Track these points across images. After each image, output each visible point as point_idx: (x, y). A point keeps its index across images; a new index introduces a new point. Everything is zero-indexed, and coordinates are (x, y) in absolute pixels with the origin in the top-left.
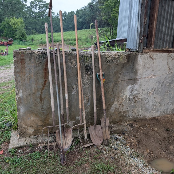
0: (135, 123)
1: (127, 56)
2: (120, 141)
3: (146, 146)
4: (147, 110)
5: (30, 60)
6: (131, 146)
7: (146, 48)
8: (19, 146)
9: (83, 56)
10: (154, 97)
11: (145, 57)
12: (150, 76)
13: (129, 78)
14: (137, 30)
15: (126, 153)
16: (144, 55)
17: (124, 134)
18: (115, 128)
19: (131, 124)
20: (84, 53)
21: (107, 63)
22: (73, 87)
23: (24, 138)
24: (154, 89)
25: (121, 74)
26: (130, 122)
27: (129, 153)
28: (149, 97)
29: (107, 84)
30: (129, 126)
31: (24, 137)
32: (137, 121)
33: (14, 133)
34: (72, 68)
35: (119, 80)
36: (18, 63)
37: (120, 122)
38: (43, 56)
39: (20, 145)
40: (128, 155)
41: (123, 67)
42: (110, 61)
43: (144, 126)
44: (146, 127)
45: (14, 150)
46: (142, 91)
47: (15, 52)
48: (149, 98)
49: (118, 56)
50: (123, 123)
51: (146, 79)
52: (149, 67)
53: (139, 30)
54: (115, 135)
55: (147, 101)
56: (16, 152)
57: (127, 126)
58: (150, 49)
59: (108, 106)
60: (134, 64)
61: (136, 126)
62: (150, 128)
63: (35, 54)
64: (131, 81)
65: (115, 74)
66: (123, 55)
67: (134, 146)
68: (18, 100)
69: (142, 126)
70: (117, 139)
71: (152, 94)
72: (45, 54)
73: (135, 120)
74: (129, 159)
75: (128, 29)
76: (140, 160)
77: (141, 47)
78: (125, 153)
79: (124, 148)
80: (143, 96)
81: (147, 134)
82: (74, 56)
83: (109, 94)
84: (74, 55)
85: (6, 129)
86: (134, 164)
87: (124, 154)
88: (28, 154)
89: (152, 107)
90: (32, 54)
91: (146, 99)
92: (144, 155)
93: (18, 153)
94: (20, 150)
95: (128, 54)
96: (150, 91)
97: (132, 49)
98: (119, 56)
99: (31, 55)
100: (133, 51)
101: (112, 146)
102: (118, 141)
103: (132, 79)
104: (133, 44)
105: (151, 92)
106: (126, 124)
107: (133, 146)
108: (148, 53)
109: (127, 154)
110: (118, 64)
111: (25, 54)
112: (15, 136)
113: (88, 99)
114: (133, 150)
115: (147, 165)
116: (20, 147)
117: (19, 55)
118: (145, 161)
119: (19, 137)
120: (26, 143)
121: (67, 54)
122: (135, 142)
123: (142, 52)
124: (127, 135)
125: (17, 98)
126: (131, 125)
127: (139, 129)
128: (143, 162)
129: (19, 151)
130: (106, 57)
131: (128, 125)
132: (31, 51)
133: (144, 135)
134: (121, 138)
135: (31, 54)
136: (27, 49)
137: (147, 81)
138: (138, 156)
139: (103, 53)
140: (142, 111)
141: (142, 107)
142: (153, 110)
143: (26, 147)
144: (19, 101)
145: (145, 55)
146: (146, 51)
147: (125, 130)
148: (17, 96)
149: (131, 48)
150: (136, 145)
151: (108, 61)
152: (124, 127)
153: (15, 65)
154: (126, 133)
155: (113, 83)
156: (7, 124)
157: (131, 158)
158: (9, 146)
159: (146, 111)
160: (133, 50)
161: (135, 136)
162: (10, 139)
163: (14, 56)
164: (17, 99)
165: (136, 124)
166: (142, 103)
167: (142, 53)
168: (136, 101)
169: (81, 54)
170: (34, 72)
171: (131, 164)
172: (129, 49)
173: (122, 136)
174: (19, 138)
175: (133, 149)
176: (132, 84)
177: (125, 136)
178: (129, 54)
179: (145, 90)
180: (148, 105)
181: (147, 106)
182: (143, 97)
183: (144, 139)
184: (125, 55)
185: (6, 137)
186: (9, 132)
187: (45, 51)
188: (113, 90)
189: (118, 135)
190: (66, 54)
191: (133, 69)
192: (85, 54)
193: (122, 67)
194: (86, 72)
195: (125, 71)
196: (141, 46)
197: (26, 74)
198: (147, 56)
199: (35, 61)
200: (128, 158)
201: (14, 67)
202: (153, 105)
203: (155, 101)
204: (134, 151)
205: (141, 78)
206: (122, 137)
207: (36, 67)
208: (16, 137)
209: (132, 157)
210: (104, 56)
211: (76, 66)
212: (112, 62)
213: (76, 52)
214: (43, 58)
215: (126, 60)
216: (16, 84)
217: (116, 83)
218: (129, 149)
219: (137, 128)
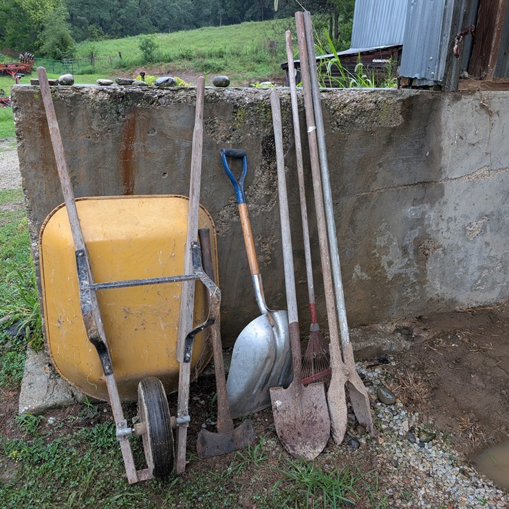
0: (419, 326)
1: (403, 104)
2: (372, 384)
3: (455, 400)
4: (459, 284)
5: (72, 121)
6: (411, 403)
7: (466, 74)
8: (51, 403)
9: (253, 103)
10: (486, 243)
11: (465, 107)
12: (478, 173)
13: (406, 180)
14: (445, 10)
15: (395, 428)
16: (463, 100)
17: (384, 361)
19: (406, 328)
20: (256, 93)
21: (336, 128)
22: (219, 212)
24: (486, 216)
25: (380, 165)
26: (403, 320)
27: (405, 427)
28: (468, 240)
30: (400, 334)
32: (426, 319)
33: (35, 358)
34: (215, 149)
35: (374, 186)
36: (29, 131)
37: (372, 323)
38: (117, 107)
39: (52, 400)
40: (401, 434)
41: (390, 141)
42: (347, 121)
43: (449, 337)
44: (454, 338)
45: (32, 417)
46: (448, 222)
47: (17, 92)
48: (469, 245)
49: (372, 105)
50: (380, 327)
51: (464, 183)
52: (474, 141)
53: (450, 7)
54: (357, 365)
55: (461, 256)
56: (39, 424)
57: (393, 333)
58: (481, 79)
60: (425, 130)
61: (425, 335)
62: (470, 341)
63: (89, 98)
64: (415, 189)
65: (362, 165)
66: (391, 102)
67: (419, 405)
68: (38, 258)
69: (444, 335)
71: (478, 232)
72: (123, 97)
73: (420, 317)
74: (403, 450)
75: (409, 8)
76: (441, 452)
77: (454, 71)
78: (391, 428)
79: (386, 410)
80: (449, 238)
81: (458, 361)
82: (222, 104)
84: (223, 100)
85: (9, 345)
86: (421, 469)
87: (386, 429)
88: (79, 429)
89: (477, 274)
90: (79, 97)
91: (459, 248)
92: (455, 435)
93: (47, 425)
94: (53, 416)
95: (407, 96)
96: (474, 224)
97: (423, 79)
98: (375, 103)
99: (75, 104)
100: (426, 87)
102: (368, 385)
103: (416, 184)
104: (425, 59)
105: (477, 226)
106: (390, 328)
107: (417, 403)
108: (477, 94)
109: (398, 430)
110: (372, 132)
112: (38, 370)
113: (269, 252)
114: (418, 419)
115: (466, 467)
116: (55, 408)
117: (31, 104)
118: (457, 455)
119: (48, 375)
120: (73, 395)
122: (420, 389)
123: (457, 90)
124: (393, 364)
125: (34, 252)
126: (405, 331)
127: (432, 345)
128: (450, 459)
129: (51, 420)
130: (332, 107)
131: (397, 330)
132: (74, 90)
133: (450, 366)
134: (376, 374)
135: (75, 99)
136: (62, 83)
137: (467, 191)
138: (434, 438)
139: (324, 94)
140: (444, 288)
141: (444, 274)
142: (479, 282)
143: (72, 405)
145: (466, 101)
146: (470, 85)
147: (388, 349)
148: (33, 244)
149: (417, 75)
150: (424, 401)
151: (339, 120)
152: (385, 341)
153: (20, 139)
154: (392, 358)
155: (354, 199)
156: (12, 328)
157: (411, 445)
158: (17, 403)
159: (457, 286)
160: (425, 83)
161: (420, 369)
162: (21, 378)
163: (17, 109)
164: (36, 254)
165: (425, 329)
166: (443, 262)
167: (457, 94)
168: (426, 255)
169: (247, 98)
170: (87, 161)
171: (413, 467)
172: (411, 80)
173: (378, 370)
174: (50, 378)
175: (417, 414)
176: (416, 202)
177: (388, 370)
178: (411, 98)
179: (456, 219)
180: (464, 267)
181: (461, 270)
182: (450, 241)
183: (450, 378)
184: (398, 101)
185: (9, 373)
186: (19, 355)
187: (122, 89)
188: (352, 222)
189: (367, 364)
191: (421, 147)
192: (261, 98)
193: (384, 142)
194: (264, 162)
195: (395, 157)
196: (454, 68)
198: (472, 104)
199: (90, 124)
200: (401, 444)
201: (19, 144)
202: (481, 268)
203: (486, 255)
204: (420, 421)
205: (447, 179)
206: (379, 372)
207: (94, 144)
208: (41, 374)
209: (412, 439)
210: (326, 105)
211: (228, 139)
212: (354, 124)
213: (229, 92)
214: (115, 115)
215: (401, 116)
216: (27, 205)
217: (363, 196)
218: (403, 413)
219: (427, 341)
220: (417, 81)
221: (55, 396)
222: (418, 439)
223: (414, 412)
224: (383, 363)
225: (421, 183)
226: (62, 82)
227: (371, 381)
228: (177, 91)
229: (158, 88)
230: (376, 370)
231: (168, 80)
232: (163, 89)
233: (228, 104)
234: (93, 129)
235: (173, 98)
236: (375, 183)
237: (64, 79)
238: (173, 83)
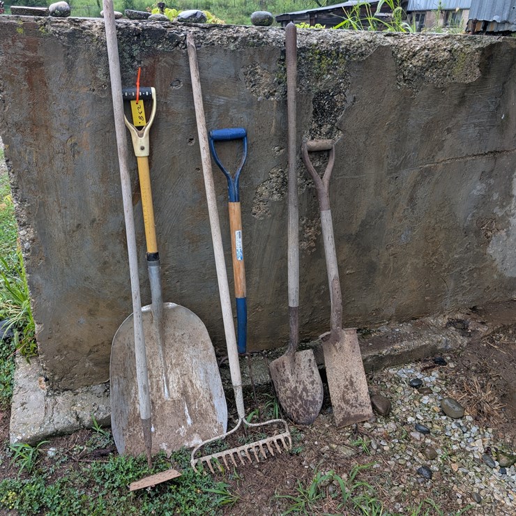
0: (475, 319)
1: (483, 54)
2: (431, 392)
5: (70, 67)
6: (481, 416)
8: (50, 430)
9: (304, 48)
13: (475, 148)
15: (468, 449)
17: (442, 362)
18: (409, 340)
19: (460, 321)
20: (308, 34)
21: (402, 83)
22: (257, 189)
23: (68, 394)
25: (449, 131)
26: (456, 312)
27: (478, 447)
29: (391, 173)
30: (453, 328)
31: (67, 390)
32: (481, 310)
33: (26, 369)
34: (255, 107)
35: (440, 157)
36: (12, 81)
37: (422, 317)
38: (131, 49)
39: (51, 425)
40: (477, 457)
41: (462, 100)
42: (415, 74)
43: (511, 332)
45: (28, 448)
49: (446, 54)
50: (431, 320)
54: (409, 367)
56: (37, 457)
57: (446, 327)
59: (389, 260)
60: (503, 88)
61: (483, 330)
63: (93, 36)
64: (484, 160)
65: (428, 130)
66: (469, 50)
67: (491, 418)
68: (29, 251)
69: (504, 329)
70: (418, 385)
72: (138, 36)
73: (474, 307)
74: (484, 478)
78: (464, 450)
79: (454, 426)
82: (267, 48)
83: (396, 215)
84: (267, 43)
87: (459, 451)
88: (88, 463)
93: (46, 459)
94: (53, 446)
95: (488, 43)
97: (504, 23)
98: (450, 51)
99: (73, 43)
100: (507, 33)
101: (406, 418)
102: (427, 394)
103: (486, 154)
106: (442, 321)
107: (488, 416)
109: (472, 452)
110: (444, 89)
111: (45, 37)
112: (32, 385)
113: (314, 238)
114: (492, 436)
116: (56, 436)
117: (13, 41)
119: (45, 391)
120: (78, 418)
121: (236, 39)
122: (490, 398)
124: (452, 365)
125: (23, 242)
126: (460, 325)
127: (493, 341)
129: (51, 452)
130: (399, 56)
131: (450, 323)
132: (71, 24)
134: (434, 379)
135: (74, 36)
136: (54, 14)
139: (389, 39)
143: (77, 431)
144: (34, 253)
147: (443, 347)
148: (21, 233)
149: (496, 18)
150: (496, 413)
151: (406, 73)
152: (440, 337)
154: (449, 358)
155: (416, 172)
157: (491, 471)
158: (7, 428)
160: (506, 28)
161: (482, 371)
162: (11, 396)
164: (26, 245)
165: (483, 323)
166: (505, 246)
168: (488, 237)
169: (297, 41)
170: (91, 123)
171: (499, 502)
172: (486, 23)
173: (435, 373)
174: (47, 395)
175: (490, 430)
176: (483, 175)
177: (446, 372)
178: (492, 46)
184: (477, 50)
187: (137, 24)
188: (412, 200)
189: (421, 365)
190: (232, 37)
191: (497, 109)
192: (315, 42)
193: (456, 102)
194: (314, 125)
195: (467, 120)
197: (58, 135)
199: (95, 72)
200: (479, 470)
204: (496, 440)
206: (437, 376)
207: (100, 100)
208: (35, 390)
209: (492, 464)
210: (393, 52)
211: (272, 95)
212: (423, 78)
213: (274, 32)
214: (129, 60)
215: (478, 70)
216: (12, 181)
217: (426, 168)
218: (474, 429)
219: (485, 336)
220: (495, 25)
221: (56, 421)
222: (497, 463)
223: (487, 428)
224: (440, 364)
225: (492, 152)
226: (53, 12)
227: (429, 388)
228: (209, 29)
229: (184, 25)
230: (433, 374)
231: (196, 14)
232: (190, 26)
233: (274, 49)
234: (99, 79)
235: (204, 38)
236: (442, 152)
237: (57, 8)
238: (203, 19)
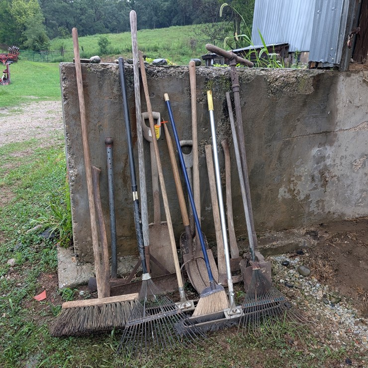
0: (322, 230)
1: (314, 79)
2: (294, 268)
3: (350, 278)
4: (347, 202)
5: (101, 87)
6: (322, 279)
7: (352, 60)
8: (81, 281)
9: (218, 77)
10: (365, 173)
11: (353, 81)
12: (361, 126)
13: (314, 130)
14: (342, 17)
15: (314, 295)
16: (352, 77)
17: (301, 253)
18: (282, 240)
19: (313, 232)
20: (219, 70)
21: (270, 95)
23: (89, 264)
24: (366, 155)
25: (298, 120)
26: (311, 226)
27: (320, 295)
28: (354, 172)
29: (267, 143)
30: (309, 235)
31: (88, 262)
32: (326, 226)
33: (64, 253)
35: (294, 134)
36: (73, 94)
37: (290, 228)
38: (131, 78)
39: (81, 279)
40: (318, 298)
41: (305, 104)
42: (278, 90)
43: (343, 237)
44: (346, 238)
45: (69, 290)
46: (341, 159)
47: (66, 67)
48: (354, 174)
49: (294, 79)
50: (296, 231)
51: (352, 131)
52: (359, 105)
53: (345, 16)
54: (282, 256)
55: (349, 182)
56: (74, 295)
57: (305, 235)
58: (362, 63)
59: (268, 193)
60: (327, 97)
61: (326, 236)
62: (357, 239)
63: (112, 72)
64: (320, 136)
65: (287, 120)
66: (306, 77)
67: (328, 280)
68: (74, 181)
69: (339, 235)
70: (286, 264)
71: (360, 166)
73: (322, 224)
74: (321, 308)
76: (346, 309)
77: (346, 58)
78: (311, 295)
79: (306, 284)
80: (341, 170)
81: (350, 253)
83: (271, 167)
84: (199, 75)
85: (43, 244)
86: (334, 319)
87: (308, 296)
89: (359, 195)
90: (105, 71)
91: (348, 177)
92: (354, 299)
93: (79, 296)
94: (83, 290)
95: (317, 74)
96: (358, 160)
97: (326, 63)
98: (296, 78)
99: (103, 76)
100: (328, 68)
101: (279, 280)
102: (292, 269)
103: (321, 133)
104: (328, 49)
105: (359, 162)
106: (303, 232)
107: (326, 279)
108: (361, 73)
109: (316, 296)
110: (294, 97)
111: (90, 73)
112: (68, 260)
114: (328, 289)
115: (363, 319)
116: (83, 285)
118: (357, 311)
119: (76, 263)
120: (95, 276)
121: (182, 73)
122: (328, 270)
123: (348, 70)
124: (307, 255)
125: (71, 177)
126: (313, 234)
127: (332, 242)
128: (352, 313)
129: (82, 293)
130: (268, 80)
131: (307, 233)
132: (102, 67)
133: (345, 256)
134: (296, 262)
135: (102, 72)
137: (354, 138)
138: (340, 301)
139: (262, 72)
140: (338, 204)
141: (338, 195)
142: (360, 200)
144: (76, 183)
145: (354, 78)
146: (356, 67)
147: (302, 245)
148: (71, 172)
149: (322, 60)
150: (331, 277)
151: (272, 89)
152: (300, 239)
153: (66, 99)
154: (306, 251)
155: (281, 142)
156: (43, 233)
157: (326, 305)
159: (346, 203)
160: (327, 65)
161: (325, 258)
162: (57, 266)
163: (65, 78)
164: (73, 178)
165: (326, 232)
166: (337, 187)
167: (348, 72)
168: (327, 181)
169: (214, 74)
170: (109, 115)
171: (329, 319)
172: (317, 63)
173: (297, 259)
174: (77, 265)
175: (327, 286)
176: (320, 145)
177: (304, 258)
178: (319, 75)
179: (346, 157)
180: (351, 190)
181: (349, 192)
182: (342, 172)
183: (345, 264)
184: (311, 77)
185: (47, 263)
186: (52, 251)
188: (280, 158)
189: (289, 255)
190: (181, 72)
191: (325, 108)
192: (223, 74)
193: (301, 104)
195: (308, 114)
196: (347, 55)
197: (92, 121)
198: (358, 80)
199: (112, 89)
200: (319, 305)
201: (65, 103)
202: (362, 191)
203: (365, 182)
204: (330, 290)
205: (341, 130)
206: (298, 260)
207: (114, 103)
208: (70, 263)
209: (327, 302)
210: (265, 79)
211: (201, 101)
212: (282, 92)
213: (202, 69)
214: (129, 84)
215: (312, 87)
216: (68, 144)
217: (287, 141)
218: (318, 285)
219: (327, 239)
220: (321, 64)
221: (83, 277)
222: (330, 302)
223: (325, 285)
224: (300, 254)
225: (324, 132)
226: (93, 61)
227: (293, 266)
228: (168, 68)
229: (156, 66)
230: (296, 259)
231: (162, 61)
232: (160, 67)
233: (202, 77)
234: (114, 93)
235: (166, 73)
236: (295, 132)
237: (94, 59)
238: (166, 63)
